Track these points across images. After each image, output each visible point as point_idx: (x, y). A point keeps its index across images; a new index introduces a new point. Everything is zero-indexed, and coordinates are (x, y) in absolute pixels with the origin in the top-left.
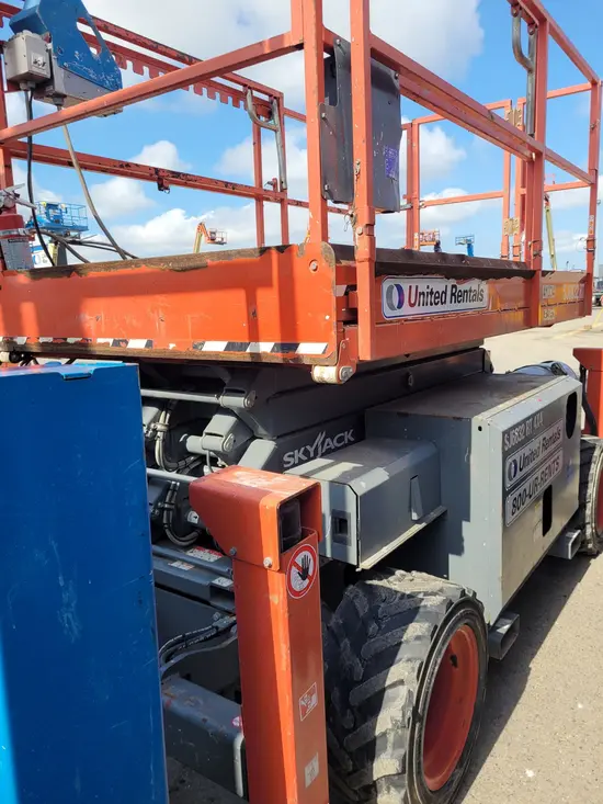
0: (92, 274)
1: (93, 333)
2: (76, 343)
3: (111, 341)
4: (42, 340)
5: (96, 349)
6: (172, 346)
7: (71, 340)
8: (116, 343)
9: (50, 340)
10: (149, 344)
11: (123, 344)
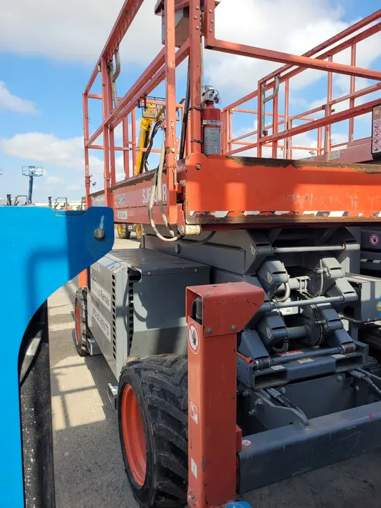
0: (305, 168)
1: (301, 207)
2: (283, 215)
3: (315, 213)
4: (246, 213)
5: (301, 218)
6: (360, 215)
7: (278, 213)
8: (320, 214)
9: (257, 213)
10: (345, 214)
11: (324, 215)
